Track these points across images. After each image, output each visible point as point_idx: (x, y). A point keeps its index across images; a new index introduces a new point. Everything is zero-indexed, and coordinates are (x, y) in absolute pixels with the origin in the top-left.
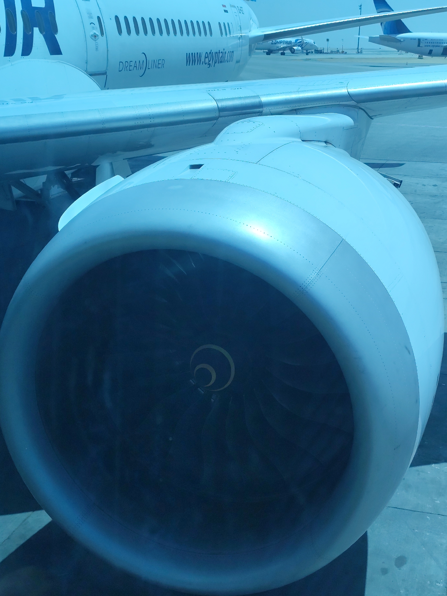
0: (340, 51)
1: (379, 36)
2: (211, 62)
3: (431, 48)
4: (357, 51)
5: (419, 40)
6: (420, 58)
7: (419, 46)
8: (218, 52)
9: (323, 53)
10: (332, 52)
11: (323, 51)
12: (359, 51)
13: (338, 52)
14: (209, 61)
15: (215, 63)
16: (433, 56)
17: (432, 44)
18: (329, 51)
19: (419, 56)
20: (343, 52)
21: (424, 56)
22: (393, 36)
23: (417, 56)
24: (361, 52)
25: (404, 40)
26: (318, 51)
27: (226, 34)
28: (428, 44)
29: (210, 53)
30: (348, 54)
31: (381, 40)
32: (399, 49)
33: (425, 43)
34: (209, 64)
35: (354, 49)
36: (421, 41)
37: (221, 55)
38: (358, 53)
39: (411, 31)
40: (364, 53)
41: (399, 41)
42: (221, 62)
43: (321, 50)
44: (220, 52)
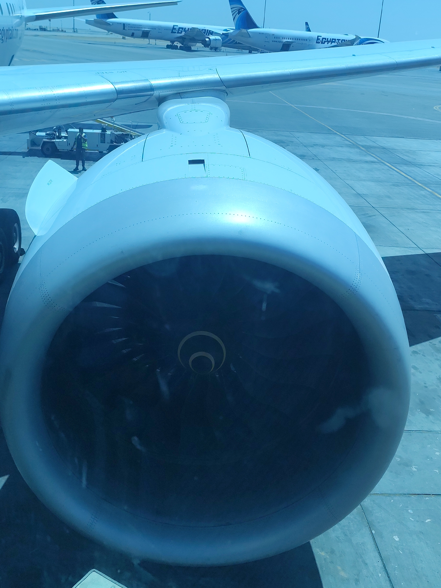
0: (60, 30)
1: (93, 20)
2: (3, 38)
3: (133, 31)
4: (73, 30)
5: (124, 25)
6: (124, 38)
7: (124, 29)
8: (8, 29)
9: (47, 31)
10: (54, 30)
11: (46, 29)
12: (75, 30)
13: (58, 30)
14: (2, 37)
15: (7, 39)
16: (135, 37)
17: (134, 29)
18: (51, 29)
19: (123, 37)
20: (62, 31)
21: (126, 37)
22: (104, 20)
23: (121, 37)
24: (77, 32)
25: (113, 24)
26: (42, 28)
27: (12, 13)
28: (131, 28)
29: (3, 30)
30: (67, 33)
31: (95, 23)
32: (109, 31)
33: (129, 27)
34: (2, 40)
35: (71, 29)
36: (125, 25)
37: (10, 31)
38: (74, 32)
39: (117, 17)
40: (79, 32)
41: (108, 24)
42: (11, 38)
43: (45, 28)
44: (10, 29)
